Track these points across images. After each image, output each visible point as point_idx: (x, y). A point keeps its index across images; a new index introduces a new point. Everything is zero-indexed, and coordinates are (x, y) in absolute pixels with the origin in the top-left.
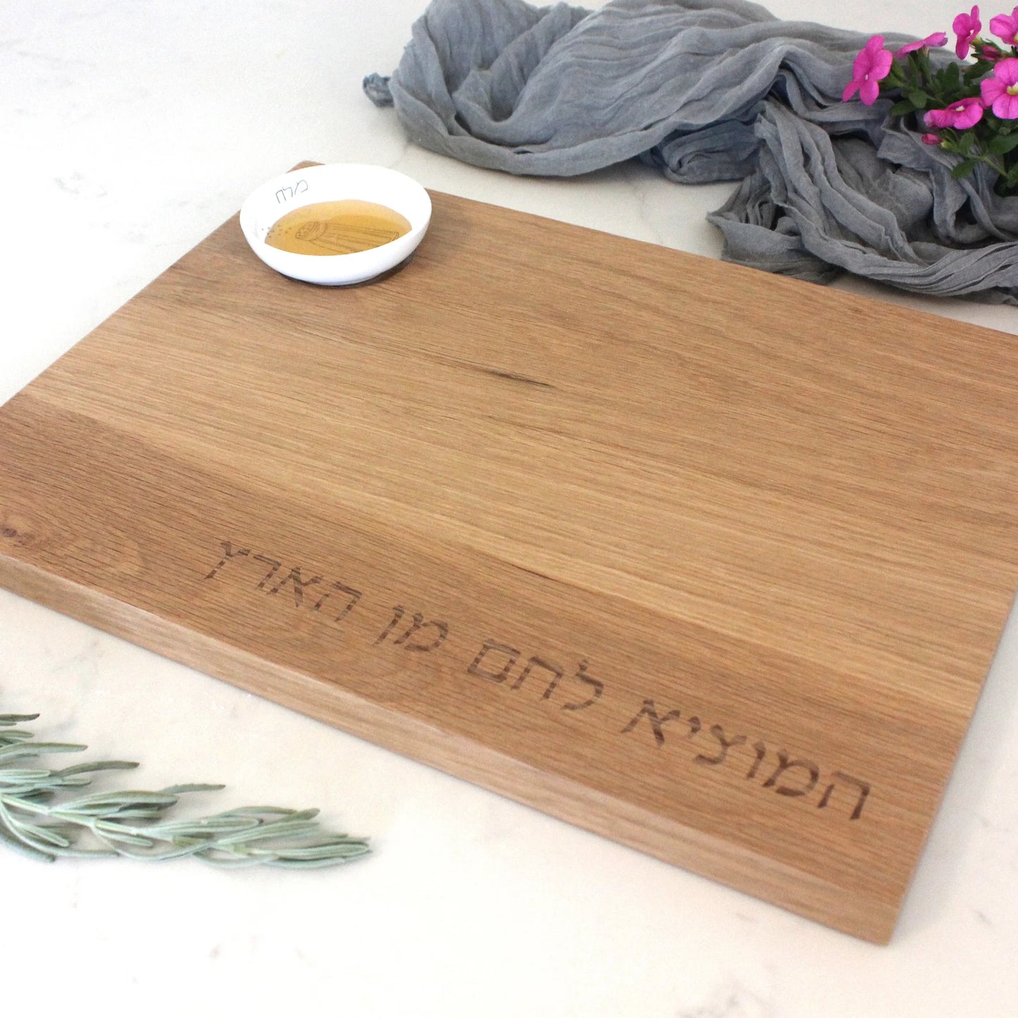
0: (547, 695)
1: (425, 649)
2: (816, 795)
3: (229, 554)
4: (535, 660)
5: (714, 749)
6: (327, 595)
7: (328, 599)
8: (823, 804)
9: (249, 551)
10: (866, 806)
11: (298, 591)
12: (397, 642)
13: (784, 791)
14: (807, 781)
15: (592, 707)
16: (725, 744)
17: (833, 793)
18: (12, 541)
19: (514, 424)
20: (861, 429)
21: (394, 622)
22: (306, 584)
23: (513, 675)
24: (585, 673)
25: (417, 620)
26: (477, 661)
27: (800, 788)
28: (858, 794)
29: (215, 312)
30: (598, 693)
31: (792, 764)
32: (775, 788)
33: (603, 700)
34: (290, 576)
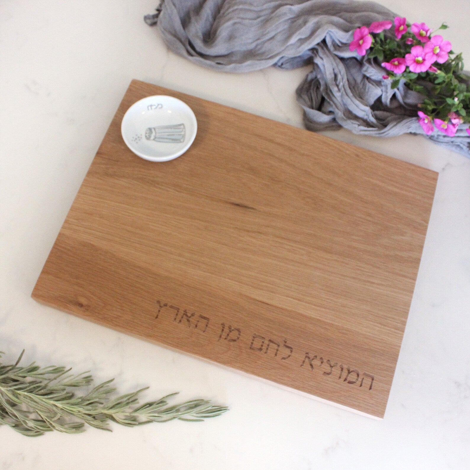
0: (276, 355)
1: (235, 341)
2: (359, 383)
3: (161, 307)
4: (270, 341)
5: (328, 369)
6: (198, 321)
7: (199, 323)
8: (361, 386)
9: (167, 304)
10: (373, 384)
11: (188, 321)
12: (225, 339)
13: (350, 382)
14: (356, 378)
15: (290, 358)
16: (331, 367)
17: (364, 381)
18: (82, 309)
19: (245, 230)
20: (363, 220)
21: (223, 330)
22: (190, 317)
23: (264, 348)
24: (286, 344)
25: (230, 328)
26: (252, 343)
27: (354, 380)
28: (370, 380)
29: (122, 179)
30: (291, 351)
31: (352, 372)
32: (347, 381)
33: (293, 354)
34: (184, 314)
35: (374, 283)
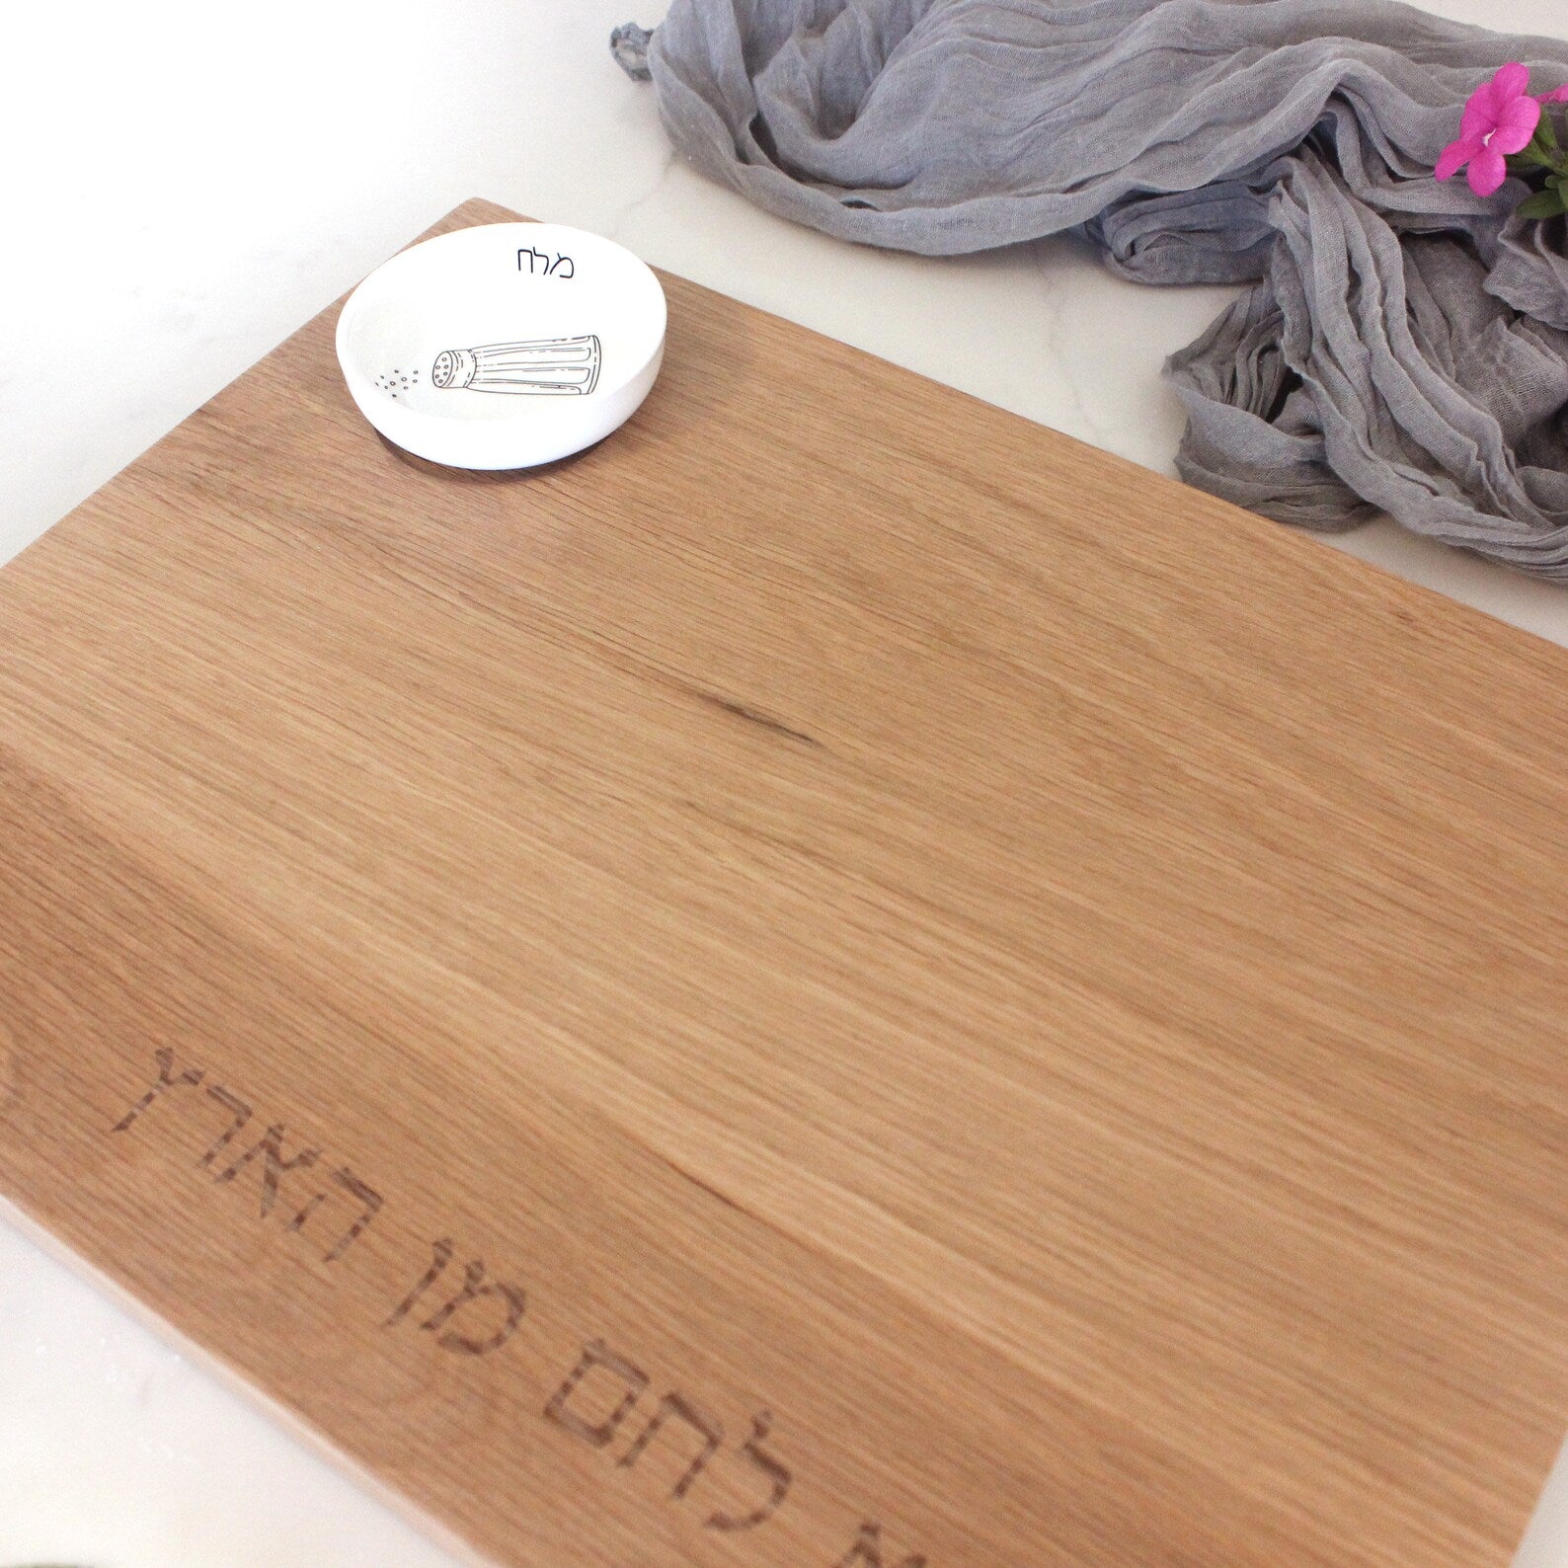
0: (681, 1489)
1: (472, 1348)
3: (164, 1078)
4: (675, 1401)
6: (321, 1197)
7: (322, 1206)
9: (200, 1074)
11: (271, 1181)
12: (428, 1326)
15: (761, 1528)
19: (731, 824)
20: (1374, 901)
21: (431, 1276)
22: (287, 1166)
23: (626, 1432)
24: (763, 1445)
25: (473, 1273)
26: (566, 1388)
29: (251, 518)
30: (779, 1493)
33: (785, 1513)
34: (263, 1144)
35: (1370, 1224)
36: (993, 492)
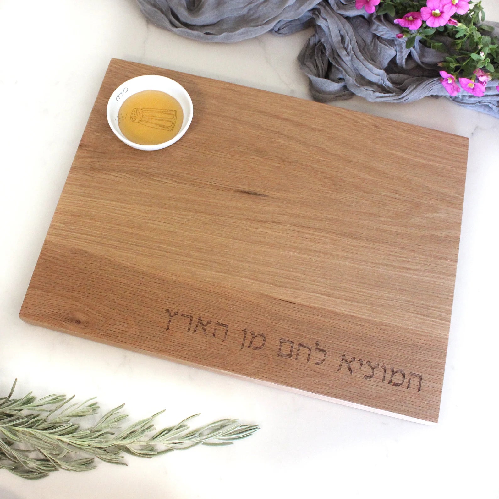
0: (308, 360)
1: (259, 348)
2: (405, 384)
3: (170, 316)
4: (300, 345)
5: (369, 372)
6: (216, 329)
7: (217, 331)
8: (408, 387)
9: (178, 312)
10: (422, 384)
11: (204, 329)
12: (249, 347)
13: (395, 385)
14: (402, 379)
15: (325, 362)
16: (373, 369)
17: (411, 382)
18: (81, 326)
21: (245, 337)
22: (206, 325)
23: (294, 353)
24: (319, 347)
25: (253, 334)
26: (280, 349)
27: (400, 382)
28: (419, 380)
29: (112, 174)
30: (325, 355)
31: (396, 372)
32: (392, 384)
33: (328, 358)
34: (198, 323)
35: (409, 269)
36: (278, 117)
